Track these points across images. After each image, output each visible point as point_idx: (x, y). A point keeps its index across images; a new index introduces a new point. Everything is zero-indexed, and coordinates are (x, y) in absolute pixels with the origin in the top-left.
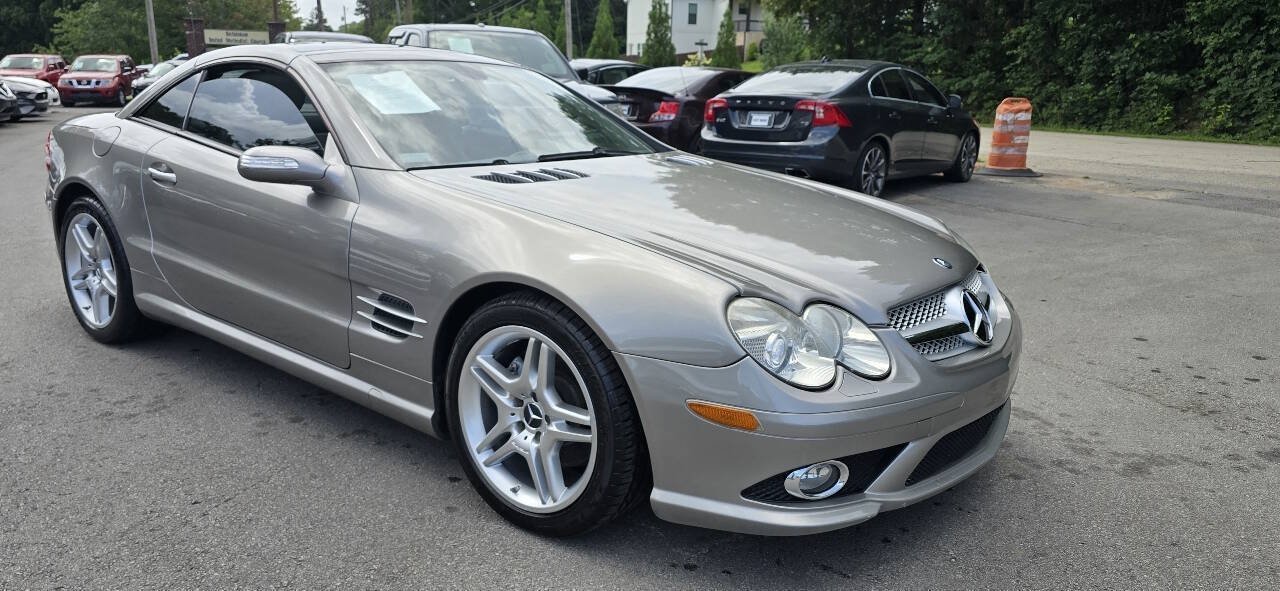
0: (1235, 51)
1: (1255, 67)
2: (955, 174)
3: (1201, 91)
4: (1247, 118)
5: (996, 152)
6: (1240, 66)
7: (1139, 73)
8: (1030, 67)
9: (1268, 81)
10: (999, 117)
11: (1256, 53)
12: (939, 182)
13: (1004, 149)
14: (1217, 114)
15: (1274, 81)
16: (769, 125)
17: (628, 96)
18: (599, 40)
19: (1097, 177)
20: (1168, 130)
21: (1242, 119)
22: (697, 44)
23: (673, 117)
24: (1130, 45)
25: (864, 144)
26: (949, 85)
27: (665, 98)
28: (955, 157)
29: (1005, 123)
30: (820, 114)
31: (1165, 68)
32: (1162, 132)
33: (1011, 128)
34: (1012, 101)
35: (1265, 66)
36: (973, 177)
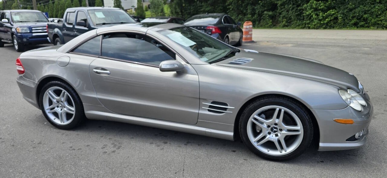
0: (285, 5)
1: (291, 9)
3: (278, 16)
4: (290, 22)
5: (245, 37)
6: (287, 9)
7: (263, 12)
8: (234, 11)
9: (294, 13)
11: (291, 5)
13: (247, 36)
14: (283, 22)
15: (295, 12)
19: (271, 41)
20: (272, 26)
21: (289, 23)
22: (132, 7)
24: (259, 4)
25: (225, 38)
28: (239, 39)
29: (246, 28)
30: (214, 30)
31: (268, 10)
32: (270, 27)
33: (248, 30)
34: (247, 22)
35: (293, 9)
36: (242, 44)
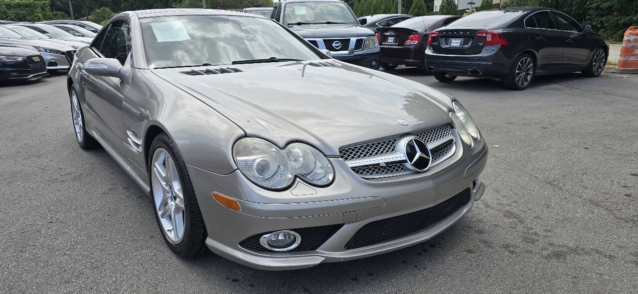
2: (589, 72)
5: (622, 59)
10: (625, 38)
12: (578, 77)
13: (627, 57)
16: (460, 45)
17: (393, 32)
18: (416, 5)
22: (468, 3)
23: (416, 42)
25: (518, 55)
26: (619, 20)
27: (413, 33)
28: (589, 61)
29: (629, 41)
30: (489, 38)
33: (632, 44)
34: (636, 28)
36: (603, 73)
